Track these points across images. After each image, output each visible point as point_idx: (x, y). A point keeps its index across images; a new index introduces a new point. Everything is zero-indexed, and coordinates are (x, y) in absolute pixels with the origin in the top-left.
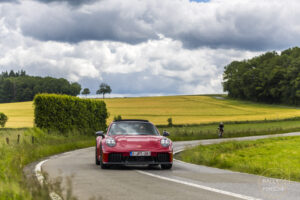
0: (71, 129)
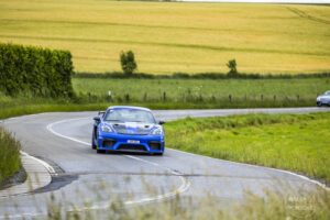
0: (23, 89)
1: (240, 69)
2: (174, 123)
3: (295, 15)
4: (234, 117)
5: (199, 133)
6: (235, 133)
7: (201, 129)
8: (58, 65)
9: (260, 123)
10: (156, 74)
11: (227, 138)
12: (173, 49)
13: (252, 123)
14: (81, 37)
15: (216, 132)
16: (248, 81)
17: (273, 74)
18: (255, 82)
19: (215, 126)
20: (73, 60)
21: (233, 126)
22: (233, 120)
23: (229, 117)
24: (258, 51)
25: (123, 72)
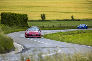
1: (75, 18)
2: (56, 34)
3: (90, 3)
4: (73, 31)
5: (63, 36)
8: (24, 18)
9: (81, 33)
10: (51, 20)
11: (71, 37)
12: (56, 13)
13: (78, 33)
14: (30, 10)
15: (68, 36)
16: (77, 21)
17: (84, 19)
18: (79, 21)
19: (68, 34)
20: (28, 17)
21: (73, 34)
22: (73, 32)
23: (72, 31)
24: (80, 13)
25: (42, 20)
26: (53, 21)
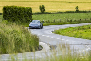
6: (85, 32)
7: (74, 31)
10: (51, 12)
11: (83, 33)
15: (79, 31)
16: (82, 13)
18: (85, 13)
21: (84, 29)
22: (84, 27)
23: (82, 26)
25: (40, 12)
26: (54, 13)
